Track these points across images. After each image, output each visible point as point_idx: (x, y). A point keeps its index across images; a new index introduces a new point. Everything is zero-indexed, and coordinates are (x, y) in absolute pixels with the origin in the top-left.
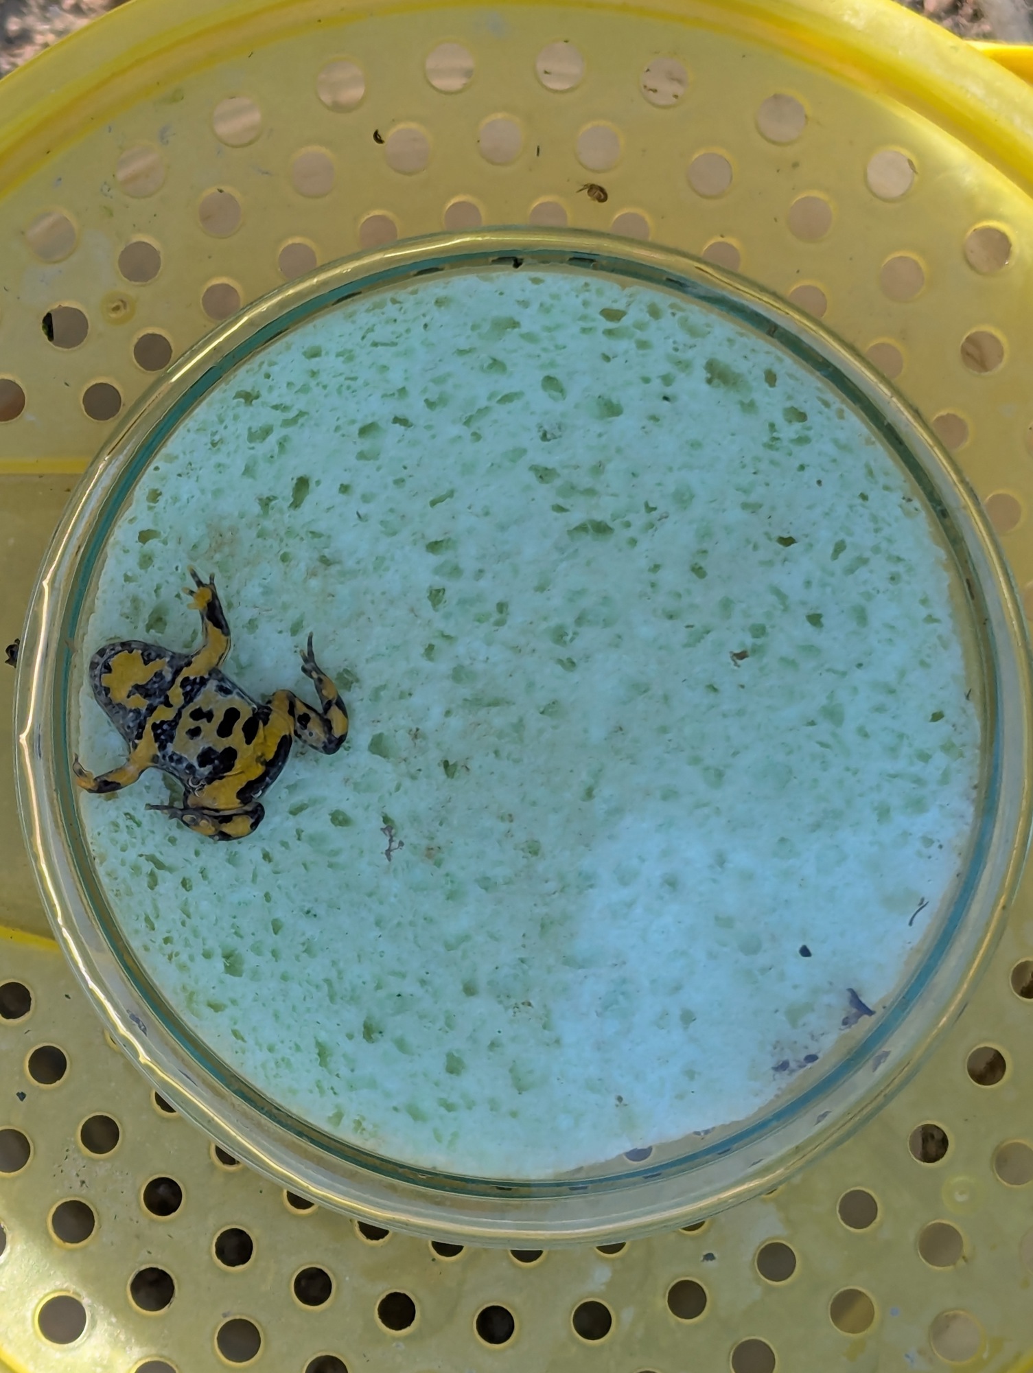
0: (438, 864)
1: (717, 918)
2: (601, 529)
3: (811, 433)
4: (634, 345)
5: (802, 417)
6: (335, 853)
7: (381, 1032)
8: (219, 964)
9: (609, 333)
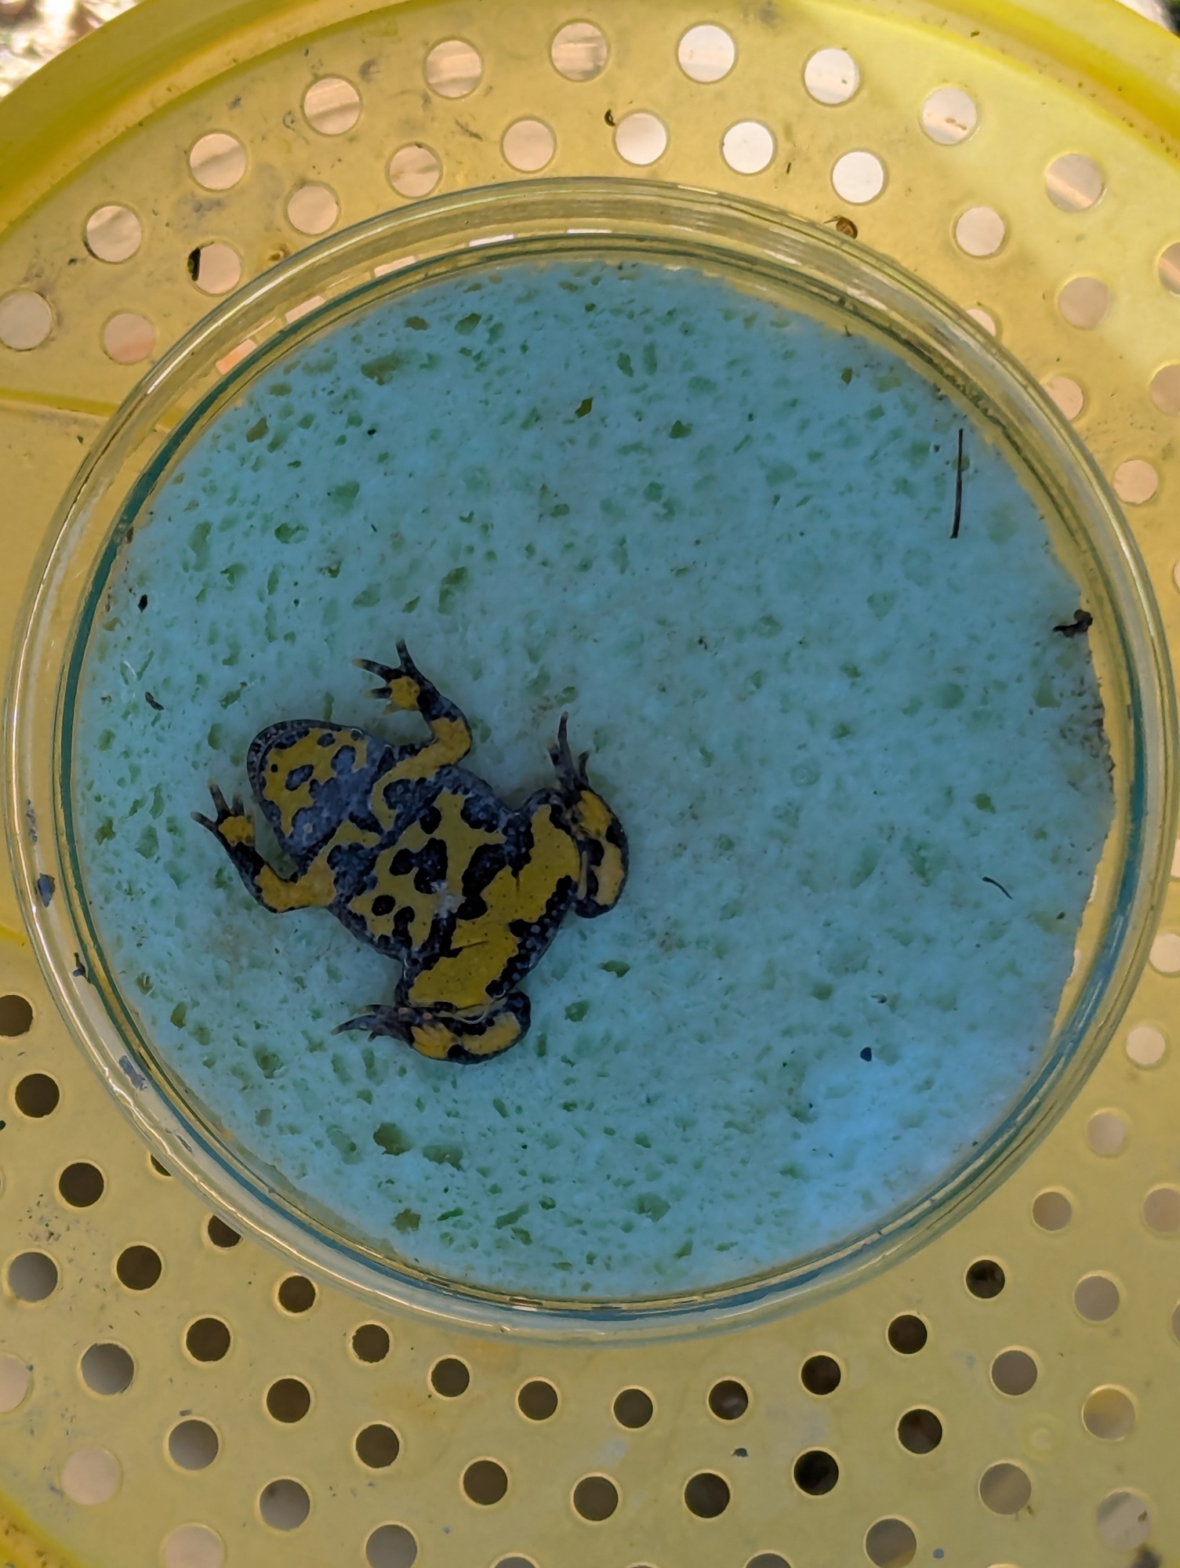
0: (681, 945)
1: (905, 712)
2: (457, 577)
3: (496, 320)
4: (301, 430)
5: (474, 318)
6: (607, 1038)
7: (811, 1106)
8: (645, 1221)
9: (274, 446)
